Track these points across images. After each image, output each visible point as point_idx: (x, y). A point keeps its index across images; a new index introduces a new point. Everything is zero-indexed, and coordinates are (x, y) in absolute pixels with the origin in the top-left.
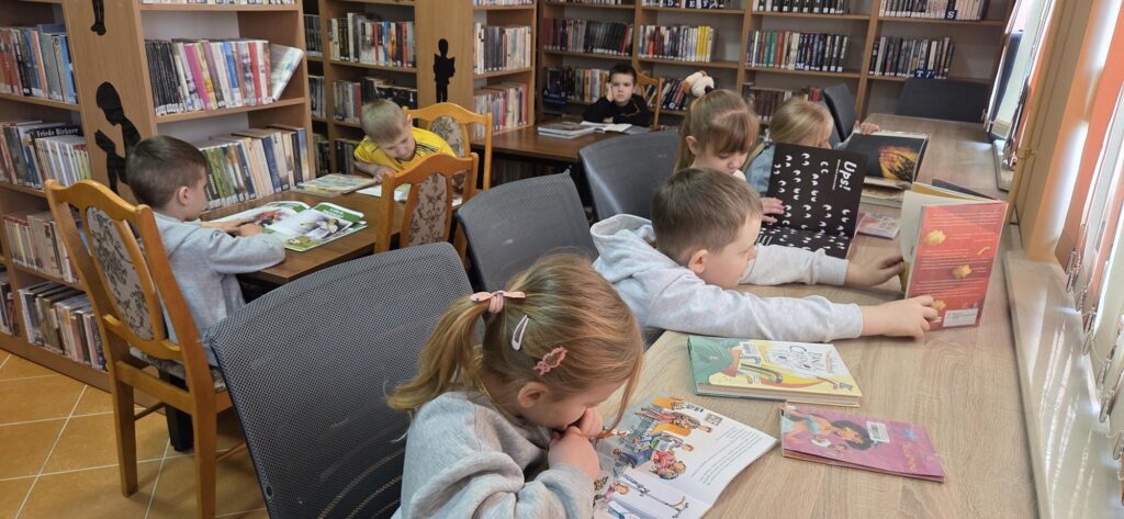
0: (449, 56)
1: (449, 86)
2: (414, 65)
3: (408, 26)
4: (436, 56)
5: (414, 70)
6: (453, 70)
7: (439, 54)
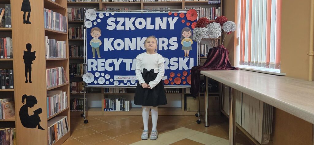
0: (32, 51)
1: (32, 65)
2: (11, 57)
3: (8, 39)
4: (25, 52)
5: (11, 59)
6: (35, 57)
7: (26, 50)
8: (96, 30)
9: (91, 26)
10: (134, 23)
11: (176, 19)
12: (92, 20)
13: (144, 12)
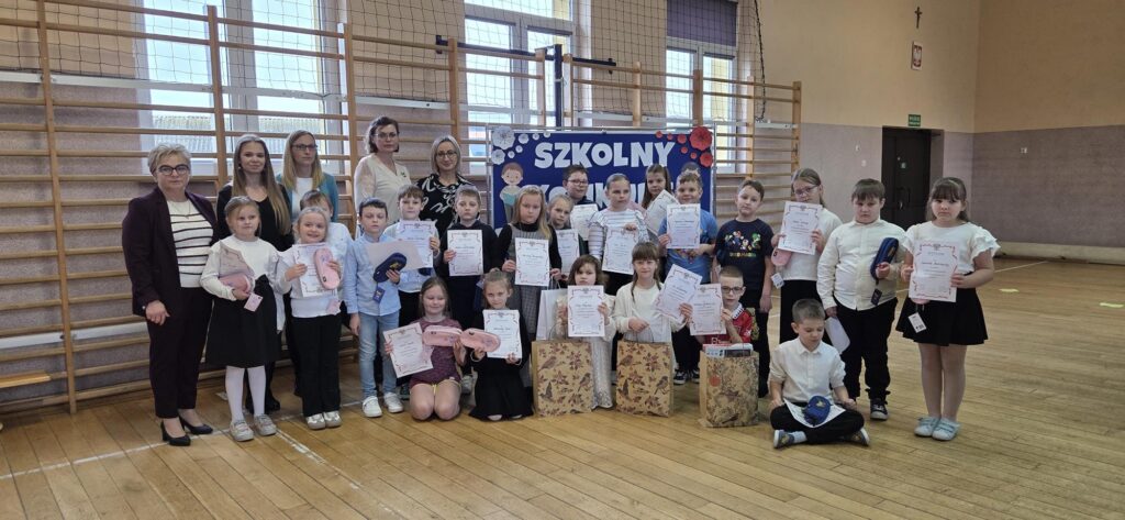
8: (512, 169)
9: (503, 161)
10: (589, 154)
11: (671, 145)
12: (505, 148)
13: (608, 132)
